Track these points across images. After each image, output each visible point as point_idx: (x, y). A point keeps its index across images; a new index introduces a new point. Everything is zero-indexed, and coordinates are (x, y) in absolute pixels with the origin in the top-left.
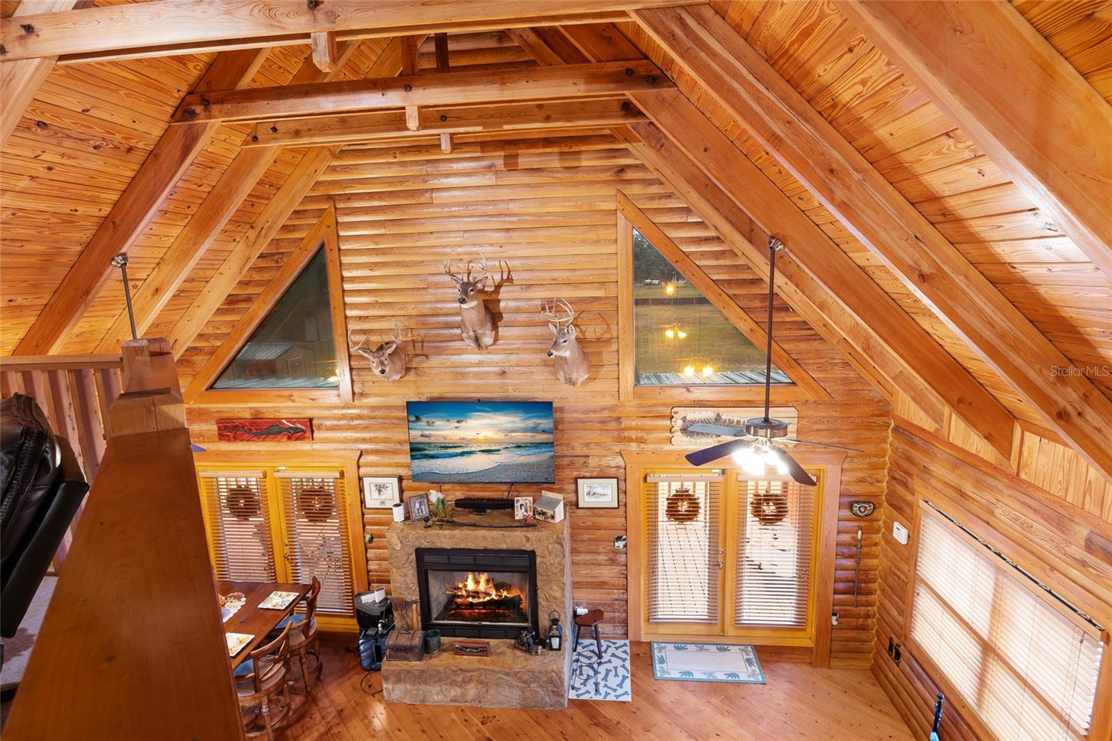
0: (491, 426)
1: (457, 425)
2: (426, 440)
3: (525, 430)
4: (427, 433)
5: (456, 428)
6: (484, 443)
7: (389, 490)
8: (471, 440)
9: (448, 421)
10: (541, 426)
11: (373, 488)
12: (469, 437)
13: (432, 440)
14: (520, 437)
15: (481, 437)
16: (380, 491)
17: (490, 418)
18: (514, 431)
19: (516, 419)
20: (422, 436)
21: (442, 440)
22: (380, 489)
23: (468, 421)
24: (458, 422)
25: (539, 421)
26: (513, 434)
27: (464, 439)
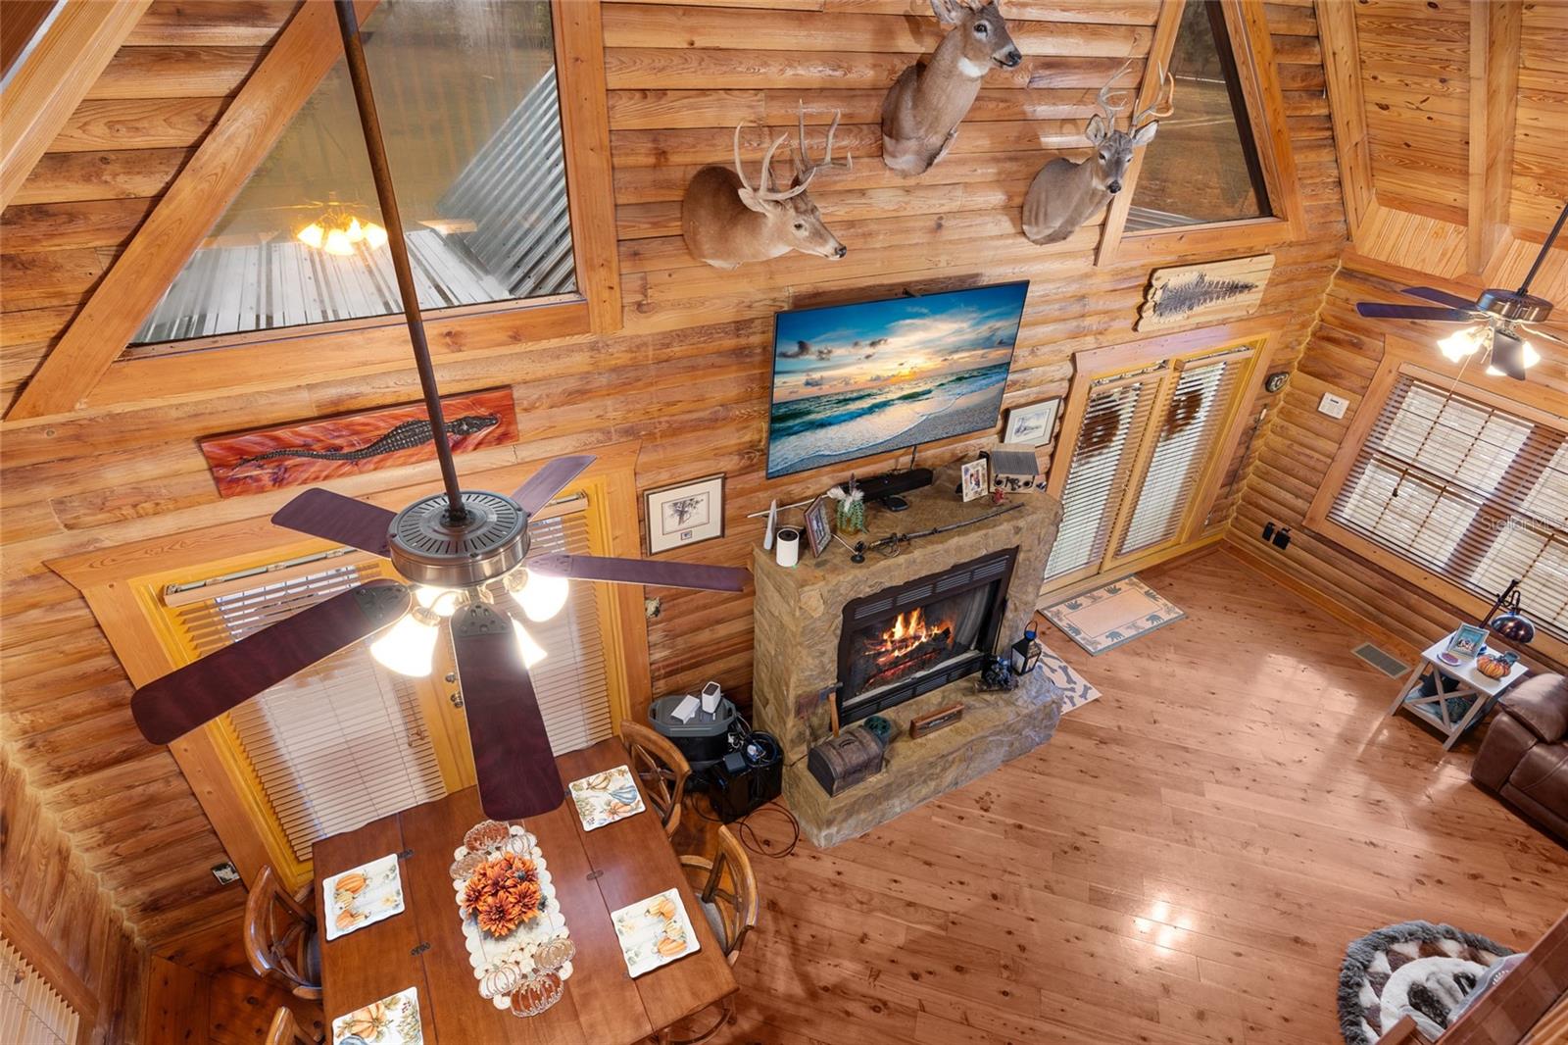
0: (924, 344)
1: (869, 351)
2: (814, 391)
3: (975, 345)
4: (816, 376)
5: (868, 357)
6: (908, 381)
7: (702, 507)
8: (888, 378)
9: (856, 344)
10: (1000, 333)
11: (669, 511)
12: (886, 374)
13: (825, 389)
14: (966, 359)
15: (905, 371)
16: (682, 513)
17: (925, 329)
18: (956, 350)
19: (965, 325)
20: (807, 384)
21: (841, 387)
22: (681, 510)
23: (890, 340)
24: (873, 344)
25: (999, 324)
26: (956, 356)
27: (878, 378)
